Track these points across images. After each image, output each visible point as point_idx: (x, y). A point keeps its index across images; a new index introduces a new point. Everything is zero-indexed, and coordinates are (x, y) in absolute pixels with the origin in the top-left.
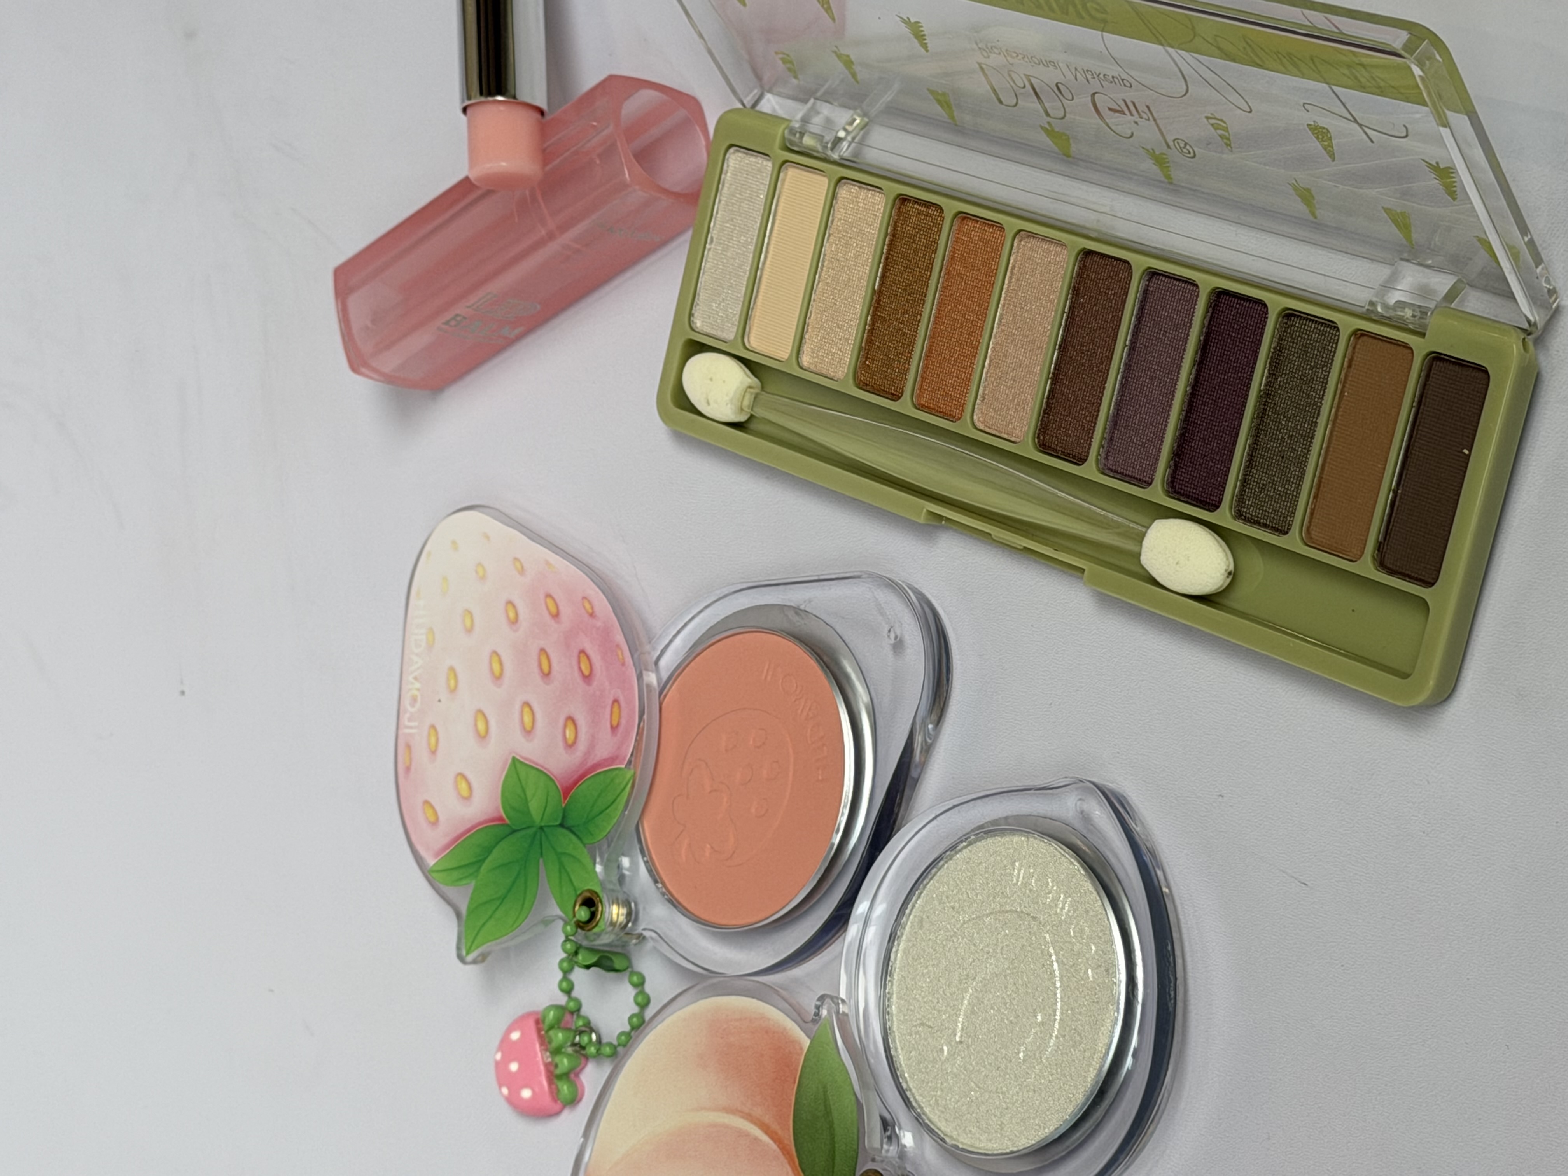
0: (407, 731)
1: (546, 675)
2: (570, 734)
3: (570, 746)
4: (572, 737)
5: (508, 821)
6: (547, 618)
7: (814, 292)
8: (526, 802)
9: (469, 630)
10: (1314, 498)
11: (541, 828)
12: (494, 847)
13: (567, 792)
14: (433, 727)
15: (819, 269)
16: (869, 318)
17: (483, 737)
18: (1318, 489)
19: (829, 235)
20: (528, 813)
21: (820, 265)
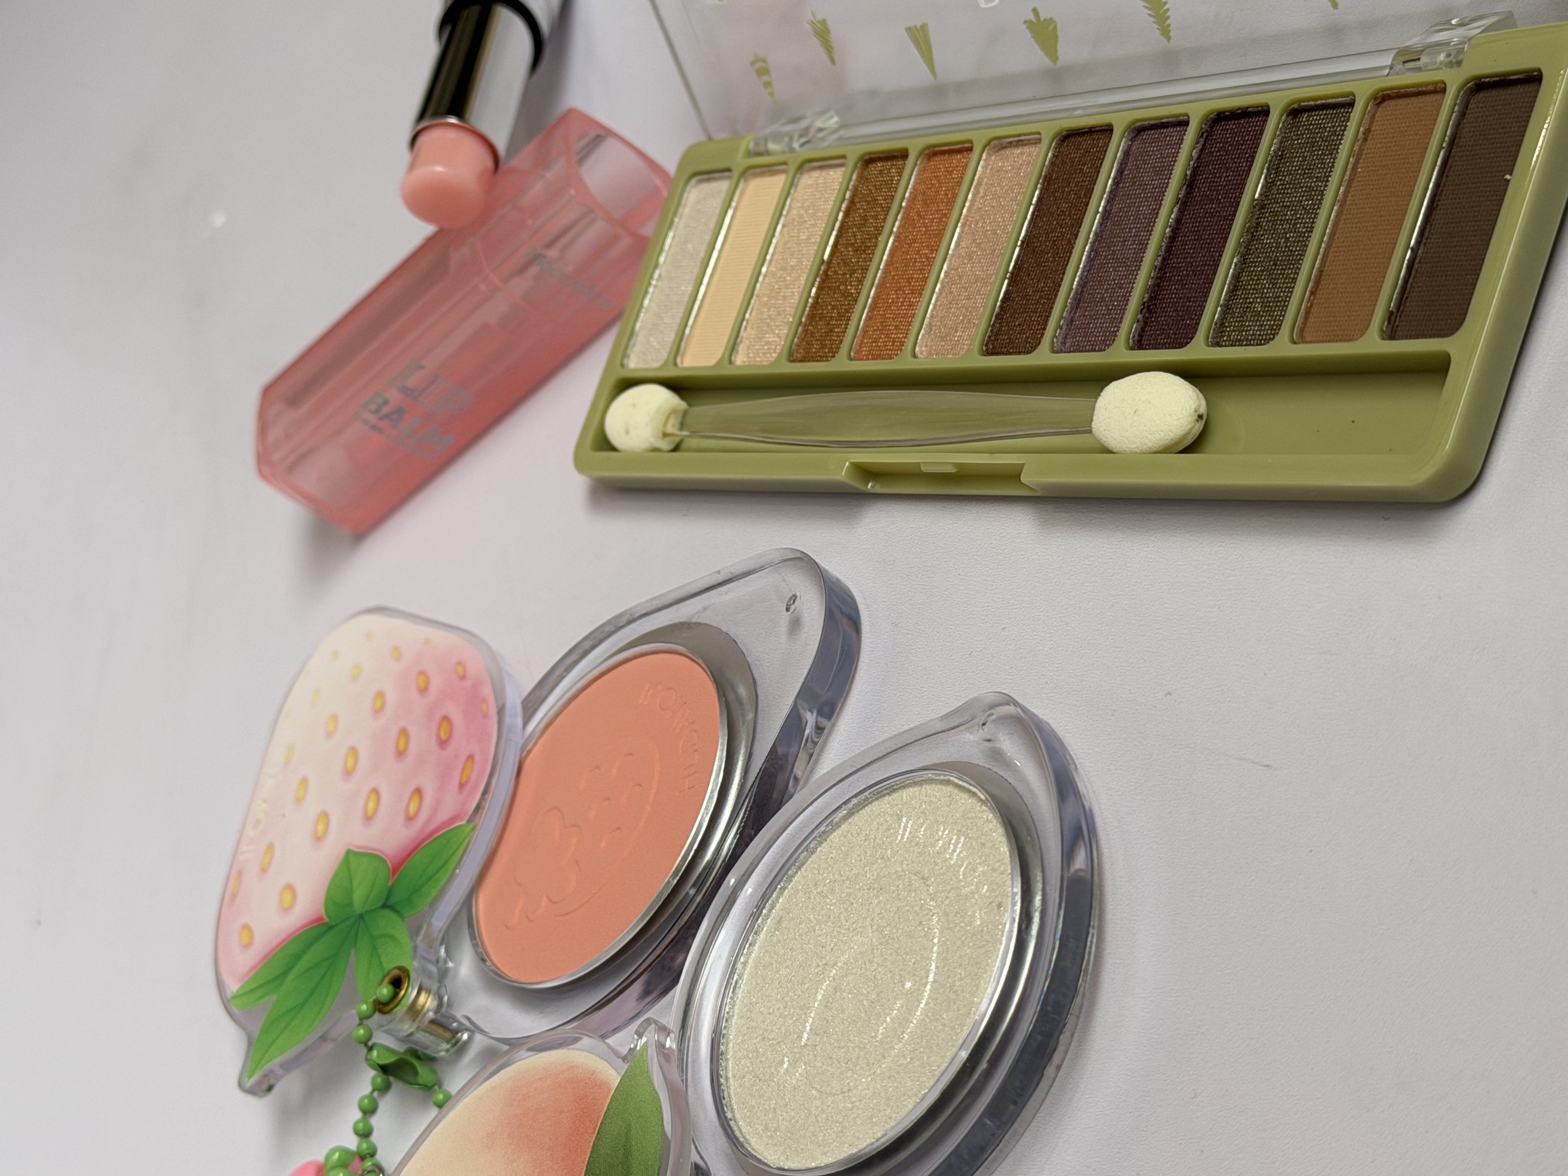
0: (243, 857)
1: (400, 754)
2: (413, 807)
3: (410, 819)
4: (415, 812)
5: (327, 920)
6: (415, 695)
8: (350, 892)
9: (330, 735)
10: (1312, 293)
11: (361, 916)
12: (304, 953)
13: (395, 869)
14: (271, 846)
17: (318, 839)
20: (350, 904)
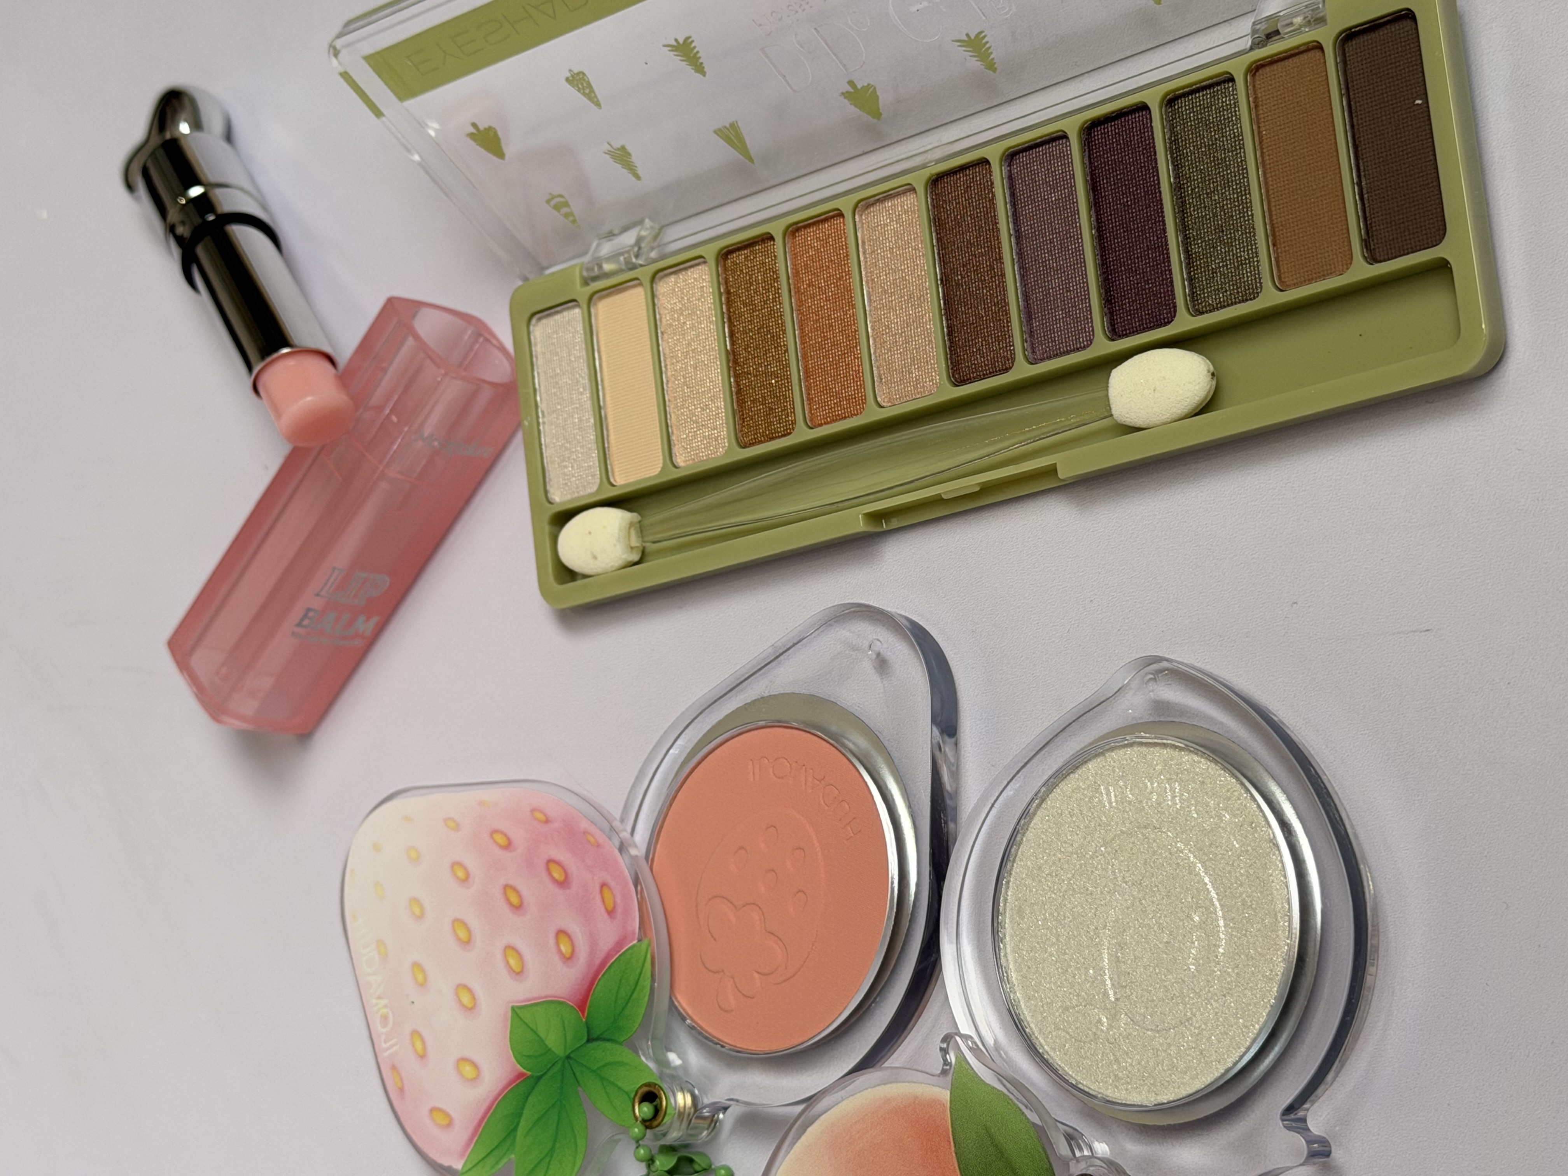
0: (387, 1054)
1: (519, 907)
2: (565, 948)
3: (569, 959)
4: (570, 950)
5: (529, 1073)
6: (500, 853)
7: (665, 392)
8: (542, 1041)
9: (420, 917)
10: (1274, 245)
11: (568, 1057)
12: (523, 1108)
13: (582, 1005)
14: (415, 1033)
15: (663, 369)
16: (732, 380)
17: (470, 1009)
18: (1274, 235)
19: (662, 333)
20: (548, 1051)
21: (663, 364)
